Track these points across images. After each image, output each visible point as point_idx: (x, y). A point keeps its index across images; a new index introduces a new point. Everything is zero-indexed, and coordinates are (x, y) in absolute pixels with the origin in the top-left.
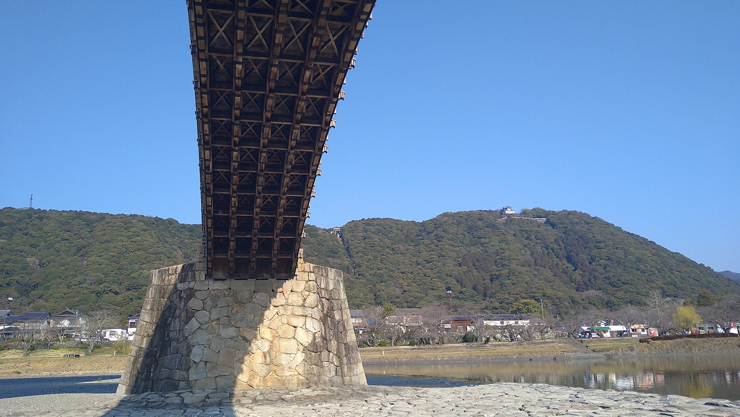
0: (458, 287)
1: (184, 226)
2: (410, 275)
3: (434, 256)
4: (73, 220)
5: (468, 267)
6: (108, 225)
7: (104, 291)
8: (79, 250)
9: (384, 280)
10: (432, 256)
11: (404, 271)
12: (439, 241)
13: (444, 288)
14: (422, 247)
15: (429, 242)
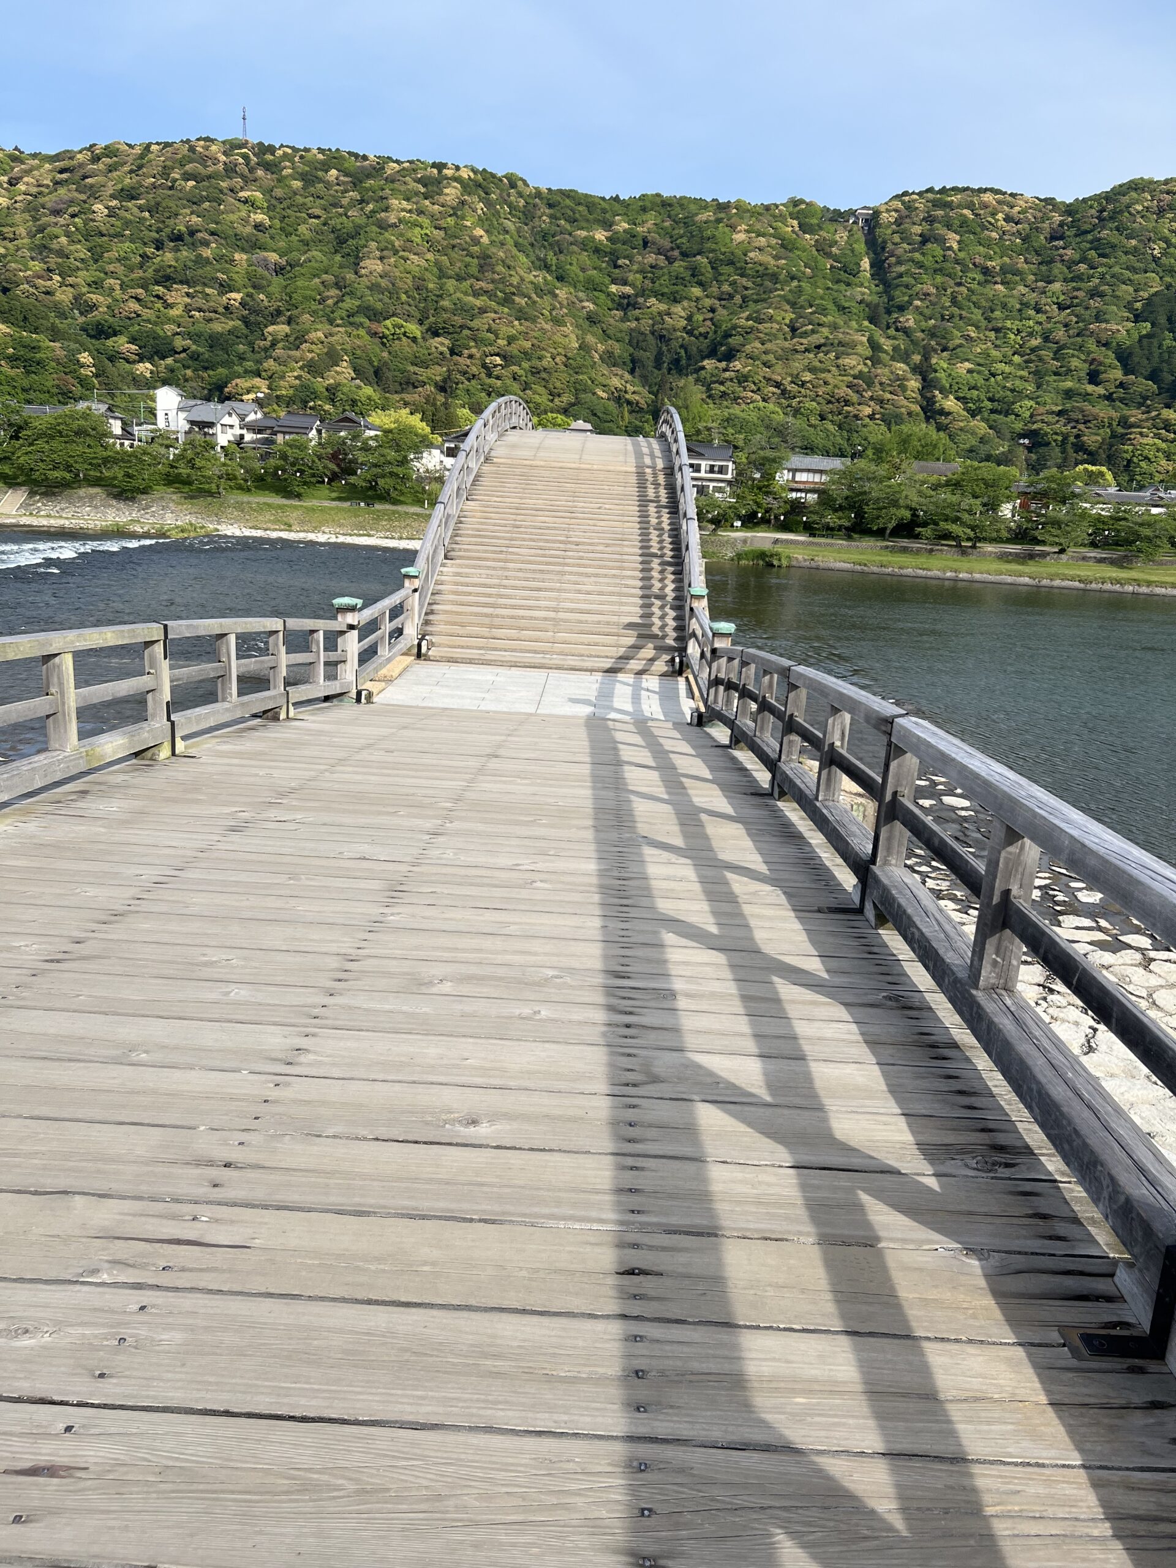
0: (1117, 374)
1: (538, 194)
2: (1012, 336)
3: (1081, 294)
4: (327, 171)
5: (1153, 325)
6: (392, 186)
7: (393, 334)
8: (341, 241)
9: (951, 345)
10: (1075, 293)
11: (1000, 325)
12: (1100, 255)
13: (1083, 374)
14: (1058, 268)
15: (1077, 257)
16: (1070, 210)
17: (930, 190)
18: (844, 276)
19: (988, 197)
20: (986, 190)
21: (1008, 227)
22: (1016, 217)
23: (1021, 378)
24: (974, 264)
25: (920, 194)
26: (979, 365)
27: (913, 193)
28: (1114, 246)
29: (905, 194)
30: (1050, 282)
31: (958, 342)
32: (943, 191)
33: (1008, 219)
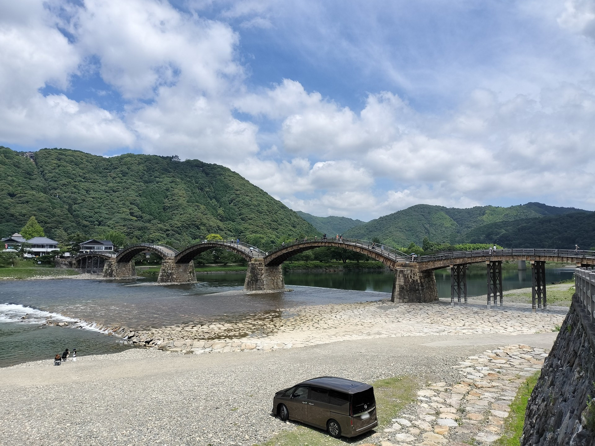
0: (140, 213)
3: (120, 187)
13: (128, 213)
15: (115, 176)
16: (108, 160)
17: (56, 149)
18: (28, 176)
19: (78, 153)
20: (77, 151)
21: (87, 164)
22: (91, 161)
23: (107, 214)
24: (79, 175)
25: (52, 149)
26: (90, 209)
27: (49, 149)
28: (127, 173)
29: (46, 149)
30: (108, 183)
31: (80, 201)
32: (61, 149)
33: (87, 161)
